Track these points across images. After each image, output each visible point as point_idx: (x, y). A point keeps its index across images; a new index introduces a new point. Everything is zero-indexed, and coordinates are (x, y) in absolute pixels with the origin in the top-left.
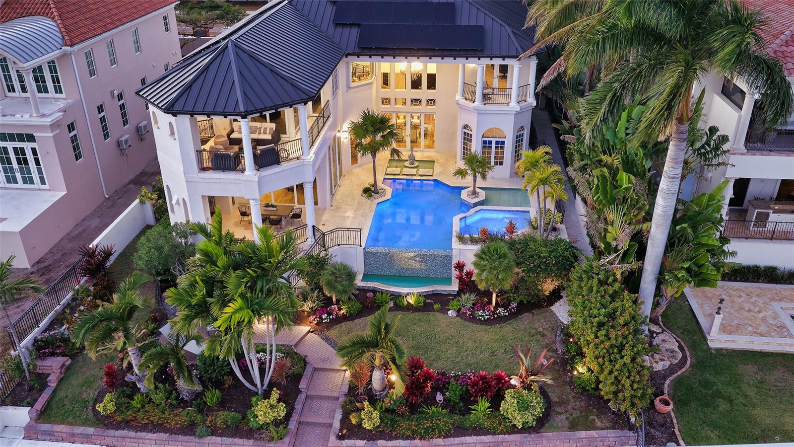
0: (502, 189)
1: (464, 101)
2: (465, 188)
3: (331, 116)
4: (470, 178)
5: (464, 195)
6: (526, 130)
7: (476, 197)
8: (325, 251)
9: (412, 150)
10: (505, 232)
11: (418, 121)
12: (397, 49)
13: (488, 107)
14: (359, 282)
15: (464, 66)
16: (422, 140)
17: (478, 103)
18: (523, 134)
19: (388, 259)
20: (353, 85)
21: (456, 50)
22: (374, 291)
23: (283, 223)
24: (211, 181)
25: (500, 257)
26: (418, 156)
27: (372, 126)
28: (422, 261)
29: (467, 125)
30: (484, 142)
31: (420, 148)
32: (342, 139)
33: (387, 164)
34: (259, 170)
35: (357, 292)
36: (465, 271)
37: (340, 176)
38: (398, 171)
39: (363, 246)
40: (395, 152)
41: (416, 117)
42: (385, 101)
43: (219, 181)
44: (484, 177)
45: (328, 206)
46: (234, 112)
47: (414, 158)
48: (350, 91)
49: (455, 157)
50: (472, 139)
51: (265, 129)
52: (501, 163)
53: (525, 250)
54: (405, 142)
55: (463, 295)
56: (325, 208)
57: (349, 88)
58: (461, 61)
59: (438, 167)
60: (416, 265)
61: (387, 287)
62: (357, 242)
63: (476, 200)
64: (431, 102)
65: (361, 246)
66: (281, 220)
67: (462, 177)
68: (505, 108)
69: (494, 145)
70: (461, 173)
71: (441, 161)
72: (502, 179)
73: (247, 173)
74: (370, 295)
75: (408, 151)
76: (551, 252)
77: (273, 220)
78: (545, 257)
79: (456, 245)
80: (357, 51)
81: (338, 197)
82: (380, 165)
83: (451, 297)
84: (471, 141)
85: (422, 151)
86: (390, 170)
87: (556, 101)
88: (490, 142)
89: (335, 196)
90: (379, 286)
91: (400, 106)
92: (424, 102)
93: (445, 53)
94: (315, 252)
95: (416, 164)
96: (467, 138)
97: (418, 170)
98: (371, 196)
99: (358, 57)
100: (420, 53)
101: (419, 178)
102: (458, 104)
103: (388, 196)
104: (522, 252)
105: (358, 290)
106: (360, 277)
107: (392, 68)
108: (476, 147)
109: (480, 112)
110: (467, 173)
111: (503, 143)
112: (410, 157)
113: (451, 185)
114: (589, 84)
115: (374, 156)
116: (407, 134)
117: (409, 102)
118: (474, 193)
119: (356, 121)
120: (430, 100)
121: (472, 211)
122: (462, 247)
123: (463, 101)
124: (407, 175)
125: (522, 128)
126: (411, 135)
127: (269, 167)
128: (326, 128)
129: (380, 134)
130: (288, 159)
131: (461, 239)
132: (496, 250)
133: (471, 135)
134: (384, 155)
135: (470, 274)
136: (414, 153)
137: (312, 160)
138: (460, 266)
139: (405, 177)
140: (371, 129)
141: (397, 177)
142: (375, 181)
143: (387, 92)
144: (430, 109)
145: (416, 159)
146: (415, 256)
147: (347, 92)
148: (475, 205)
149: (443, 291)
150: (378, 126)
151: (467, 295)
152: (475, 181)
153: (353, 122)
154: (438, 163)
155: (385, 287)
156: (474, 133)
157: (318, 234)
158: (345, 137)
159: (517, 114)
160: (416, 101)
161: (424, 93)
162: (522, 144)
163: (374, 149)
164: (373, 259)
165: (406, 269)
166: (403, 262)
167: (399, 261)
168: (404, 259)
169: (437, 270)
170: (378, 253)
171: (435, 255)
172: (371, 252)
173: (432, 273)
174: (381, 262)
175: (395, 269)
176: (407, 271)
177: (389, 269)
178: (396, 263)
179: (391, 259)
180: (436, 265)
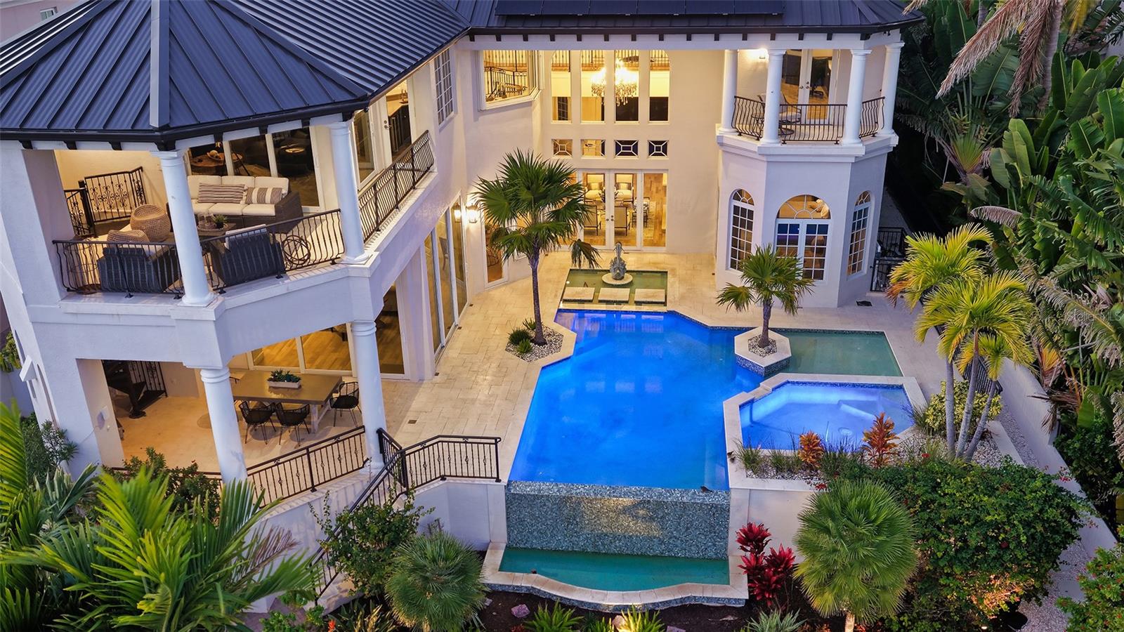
0: (824, 332)
1: (735, 136)
2: (741, 330)
3: (435, 168)
4: (754, 309)
5: (741, 346)
6: (873, 201)
7: (769, 352)
8: (407, 493)
9: (619, 249)
10: (864, 447)
11: (629, 193)
12: (585, 17)
13: (792, 148)
14: (492, 574)
15: (735, 54)
16: (639, 231)
17: (769, 138)
18: (866, 210)
19: (567, 511)
20: (488, 106)
21: (720, 17)
22: (532, 598)
23: (315, 418)
24: (98, 320)
25: (879, 530)
26: (632, 261)
27: (528, 188)
28: (652, 519)
29: (740, 191)
30: (782, 228)
31: (634, 244)
32: (465, 224)
33: (564, 280)
34: (222, 292)
35: (489, 602)
36: (767, 552)
37: (461, 306)
38: (588, 293)
39: (505, 480)
40: (582, 250)
41: (624, 186)
42: (561, 147)
43: (115, 321)
44: (790, 304)
45: (428, 373)
46: (132, 130)
47: (623, 264)
48: (481, 118)
49: (711, 263)
50: (755, 221)
51: (263, 191)
52: (819, 275)
53: (933, 501)
54: (604, 234)
55: (762, 616)
56: (422, 380)
57: (480, 111)
58: (729, 42)
59: (677, 284)
60: (636, 527)
61: (564, 589)
62: (490, 470)
63: (770, 360)
64: (658, 148)
65: (498, 480)
66: (309, 412)
67: (738, 306)
68: (831, 149)
69: (802, 235)
70: (735, 296)
71: (680, 272)
72: (821, 310)
73: (187, 299)
74: (520, 610)
75: (609, 251)
76: (1010, 510)
77: (288, 412)
78: (996, 526)
79: (738, 477)
80: (494, 23)
81: (453, 352)
82: (549, 281)
83: (730, 618)
84: (750, 227)
85: (639, 251)
86: (571, 293)
87: (932, 141)
88: (795, 228)
89: (446, 351)
90: (544, 584)
91: (592, 158)
92: (643, 148)
93: (696, 24)
94: (381, 501)
95: (628, 278)
96: (742, 219)
97: (632, 292)
98: (527, 350)
99: (499, 39)
100: (639, 24)
101: (633, 308)
102: (722, 144)
103: (568, 349)
104: (926, 505)
105: (489, 595)
106: (494, 558)
107: (576, 84)
108: (761, 238)
109: (772, 161)
110: (748, 296)
111: (824, 229)
112: (614, 263)
113: (709, 323)
114: (1022, 93)
115: (534, 259)
116: (607, 220)
117: (610, 148)
118: (764, 343)
119: (491, 178)
120: (656, 142)
121: (767, 385)
122: (754, 483)
123: (732, 138)
124: (608, 302)
125: (865, 197)
126: (616, 219)
127: (254, 284)
128: (418, 193)
129: (549, 209)
130: (305, 263)
131: (752, 463)
132: (864, 508)
133: (751, 213)
134: (558, 258)
135: (782, 561)
136: (623, 256)
137: (368, 265)
138: (754, 537)
139: (603, 307)
140: (525, 195)
141: (587, 307)
142: (538, 317)
143: (562, 130)
144: (656, 162)
145: (628, 268)
146: (635, 506)
147: (476, 119)
148: (771, 371)
149: (709, 599)
150: (542, 190)
151: (776, 616)
152: (767, 315)
153: (484, 181)
154: (674, 275)
155: (560, 589)
156: (758, 210)
157: (390, 451)
158: (473, 219)
159: (858, 163)
160: (626, 148)
161: (643, 129)
162: (864, 232)
163: (533, 244)
164: (529, 513)
165: (612, 536)
166: (606, 520)
167: (595, 518)
168: (607, 512)
169: (691, 540)
170: (542, 496)
171: (684, 503)
172: (524, 495)
173: (677, 546)
174: (549, 519)
175: (584, 536)
176: (615, 542)
177: (568, 535)
178: (587, 522)
179: (574, 512)
180: (688, 528)
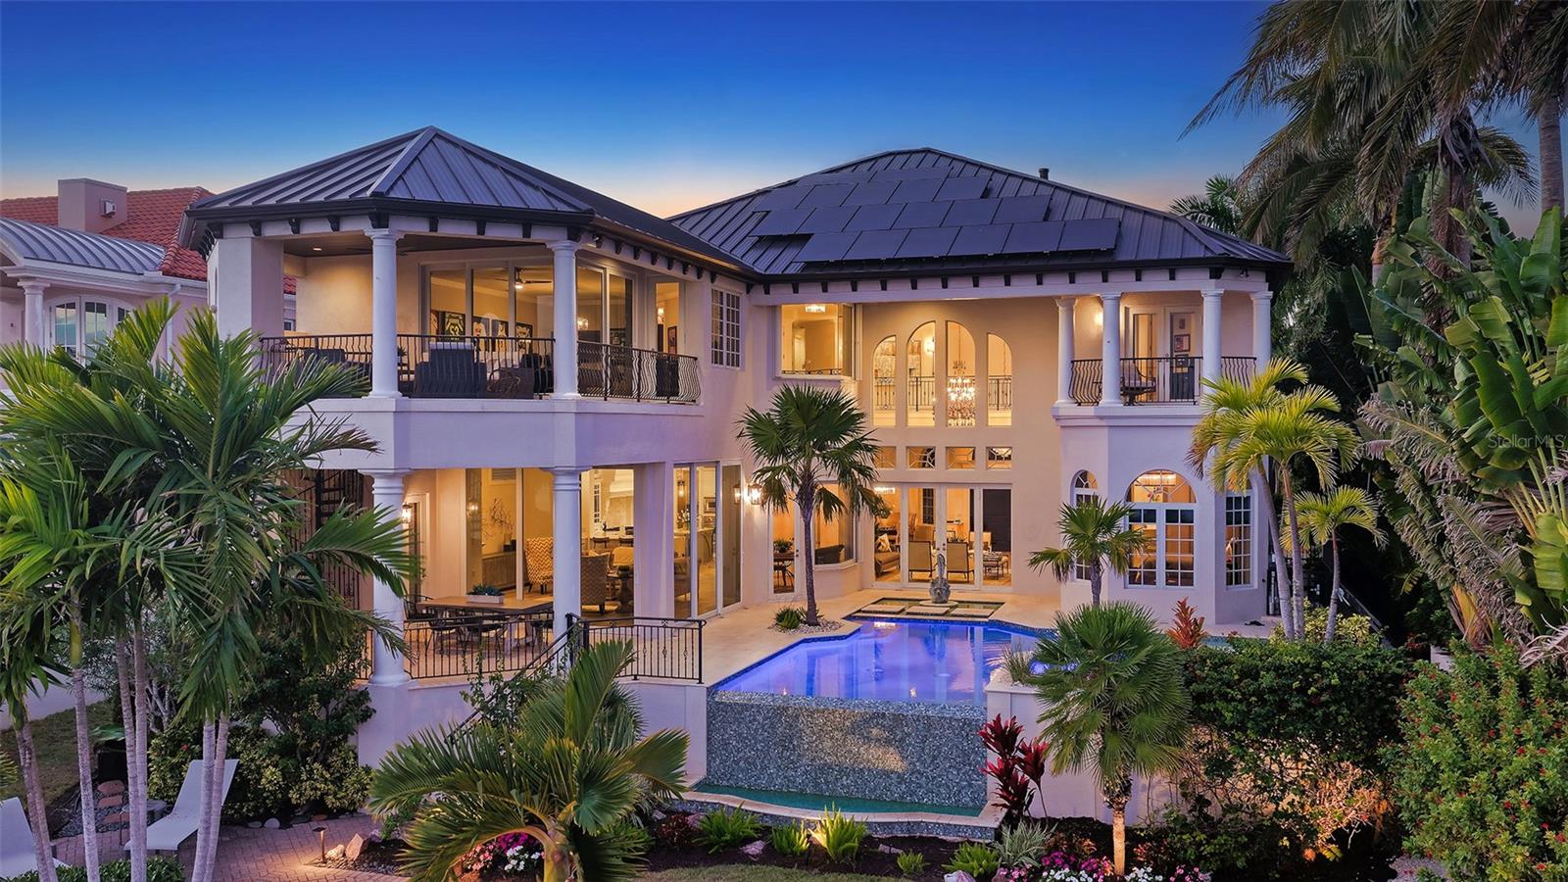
1: (1074, 407)
13: (1141, 410)
17: (1110, 399)
19: (782, 728)
28: (888, 742)
29: (1083, 474)
39: (708, 683)
60: (868, 755)
62: (691, 667)
65: (700, 682)
69: (1161, 525)
88: (1150, 515)
102: (1059, 418)
122: (1021, 688)
164: (735, 731)
165: (837, 768)
166: (830, 744)
167: (816, 740)
168: (831, 731)
169: (940, 776)
170: (752, 706)
171: (929, 717)
172: (730, 705)
173: (921, 787)
174: (761, 742)
175: (803, 768)
176: (842, 778)
177: (782, 767)
178: (806, 746)
179: (790, 730)
180: (935, 758)
